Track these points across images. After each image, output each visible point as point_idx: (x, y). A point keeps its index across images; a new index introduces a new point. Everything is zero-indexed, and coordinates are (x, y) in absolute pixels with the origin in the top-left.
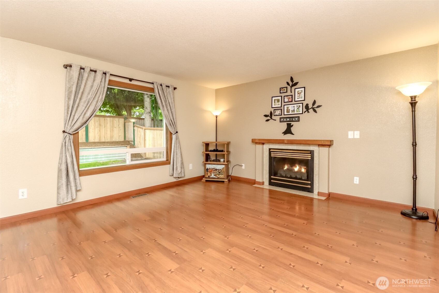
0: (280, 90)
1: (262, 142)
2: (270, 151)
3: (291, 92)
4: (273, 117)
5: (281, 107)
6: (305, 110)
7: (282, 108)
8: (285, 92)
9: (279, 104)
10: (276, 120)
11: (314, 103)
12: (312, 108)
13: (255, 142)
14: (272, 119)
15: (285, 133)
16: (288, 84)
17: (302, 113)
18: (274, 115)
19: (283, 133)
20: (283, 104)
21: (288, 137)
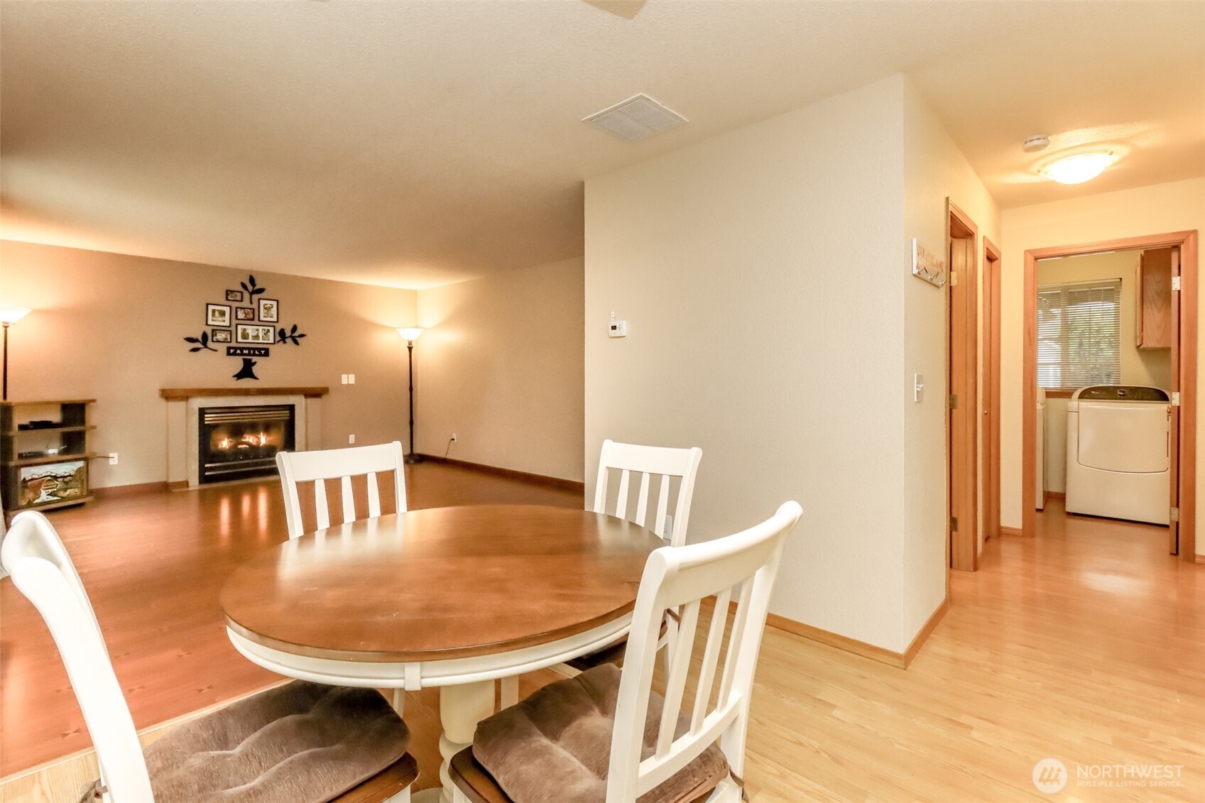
0: (227, 295)
1: (184, 395)
2: (202, 412)
3: (251, 303)
4: (210, 344)
5: (230, 326)
6: (278, 338)
7: (233, 328)
8: (237, 301)
9: (224, 321)
10: (216, 351)
11: (294, 329)
12: (291, 336)
13: (168, 395)
14: (206, 346)
15: (239, 376)
16: (244, 286)
17: (274, 343)
18: (213, 341)
19: (234, 376)
20: (235, 321)
21: (246, 383)
